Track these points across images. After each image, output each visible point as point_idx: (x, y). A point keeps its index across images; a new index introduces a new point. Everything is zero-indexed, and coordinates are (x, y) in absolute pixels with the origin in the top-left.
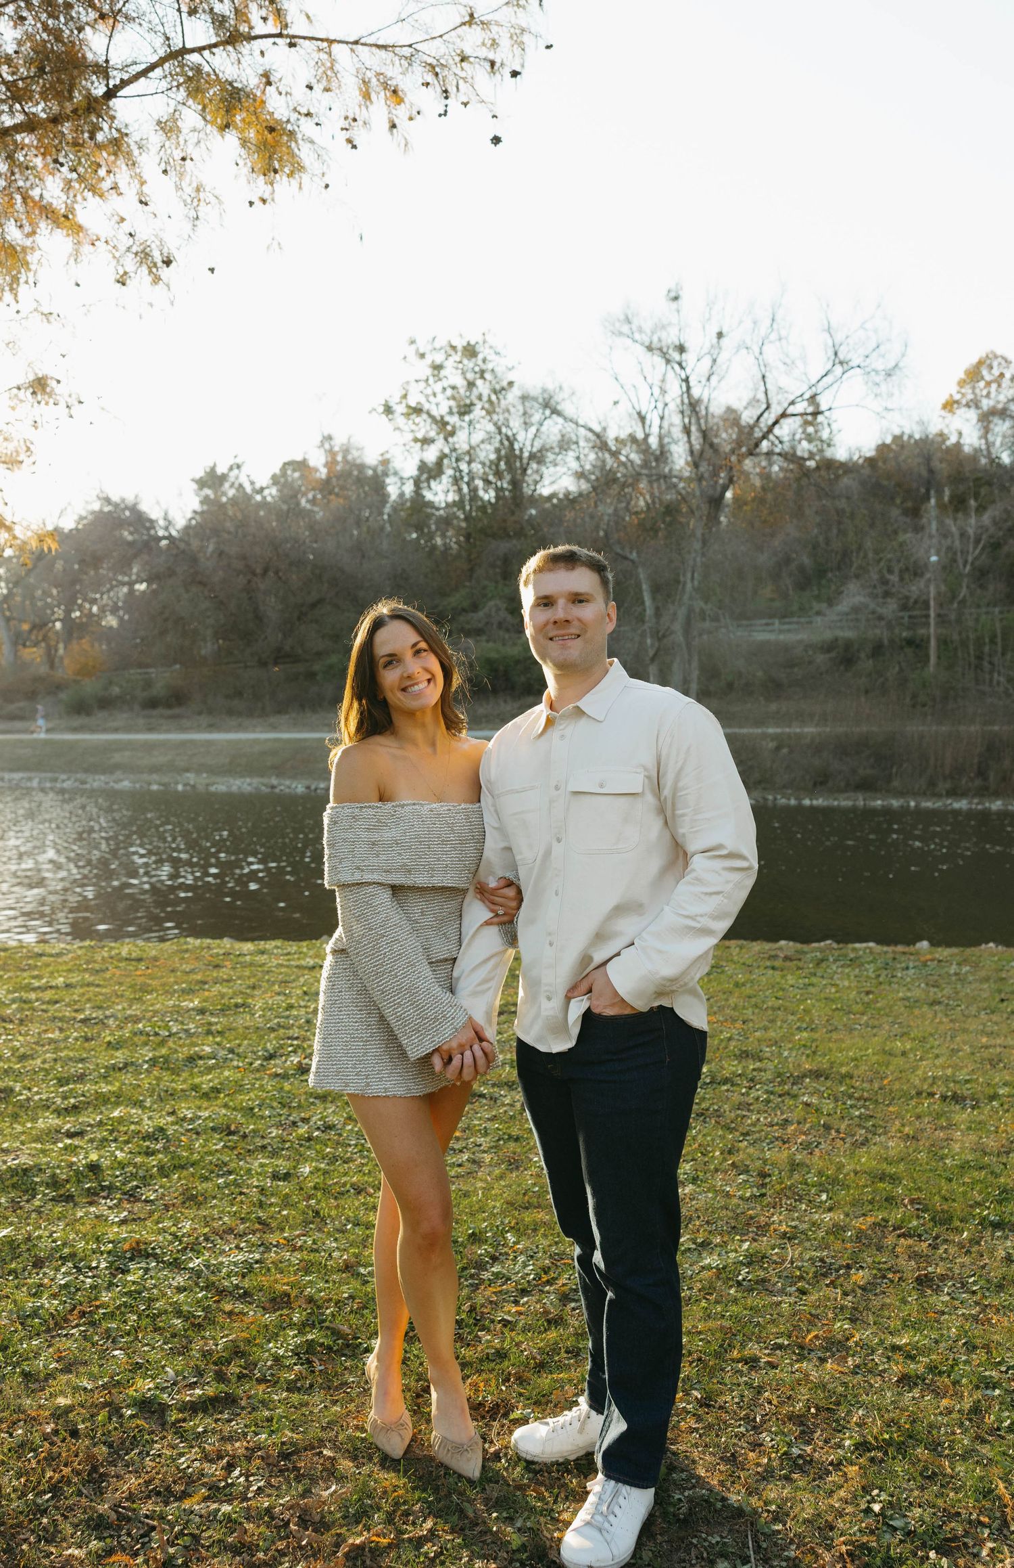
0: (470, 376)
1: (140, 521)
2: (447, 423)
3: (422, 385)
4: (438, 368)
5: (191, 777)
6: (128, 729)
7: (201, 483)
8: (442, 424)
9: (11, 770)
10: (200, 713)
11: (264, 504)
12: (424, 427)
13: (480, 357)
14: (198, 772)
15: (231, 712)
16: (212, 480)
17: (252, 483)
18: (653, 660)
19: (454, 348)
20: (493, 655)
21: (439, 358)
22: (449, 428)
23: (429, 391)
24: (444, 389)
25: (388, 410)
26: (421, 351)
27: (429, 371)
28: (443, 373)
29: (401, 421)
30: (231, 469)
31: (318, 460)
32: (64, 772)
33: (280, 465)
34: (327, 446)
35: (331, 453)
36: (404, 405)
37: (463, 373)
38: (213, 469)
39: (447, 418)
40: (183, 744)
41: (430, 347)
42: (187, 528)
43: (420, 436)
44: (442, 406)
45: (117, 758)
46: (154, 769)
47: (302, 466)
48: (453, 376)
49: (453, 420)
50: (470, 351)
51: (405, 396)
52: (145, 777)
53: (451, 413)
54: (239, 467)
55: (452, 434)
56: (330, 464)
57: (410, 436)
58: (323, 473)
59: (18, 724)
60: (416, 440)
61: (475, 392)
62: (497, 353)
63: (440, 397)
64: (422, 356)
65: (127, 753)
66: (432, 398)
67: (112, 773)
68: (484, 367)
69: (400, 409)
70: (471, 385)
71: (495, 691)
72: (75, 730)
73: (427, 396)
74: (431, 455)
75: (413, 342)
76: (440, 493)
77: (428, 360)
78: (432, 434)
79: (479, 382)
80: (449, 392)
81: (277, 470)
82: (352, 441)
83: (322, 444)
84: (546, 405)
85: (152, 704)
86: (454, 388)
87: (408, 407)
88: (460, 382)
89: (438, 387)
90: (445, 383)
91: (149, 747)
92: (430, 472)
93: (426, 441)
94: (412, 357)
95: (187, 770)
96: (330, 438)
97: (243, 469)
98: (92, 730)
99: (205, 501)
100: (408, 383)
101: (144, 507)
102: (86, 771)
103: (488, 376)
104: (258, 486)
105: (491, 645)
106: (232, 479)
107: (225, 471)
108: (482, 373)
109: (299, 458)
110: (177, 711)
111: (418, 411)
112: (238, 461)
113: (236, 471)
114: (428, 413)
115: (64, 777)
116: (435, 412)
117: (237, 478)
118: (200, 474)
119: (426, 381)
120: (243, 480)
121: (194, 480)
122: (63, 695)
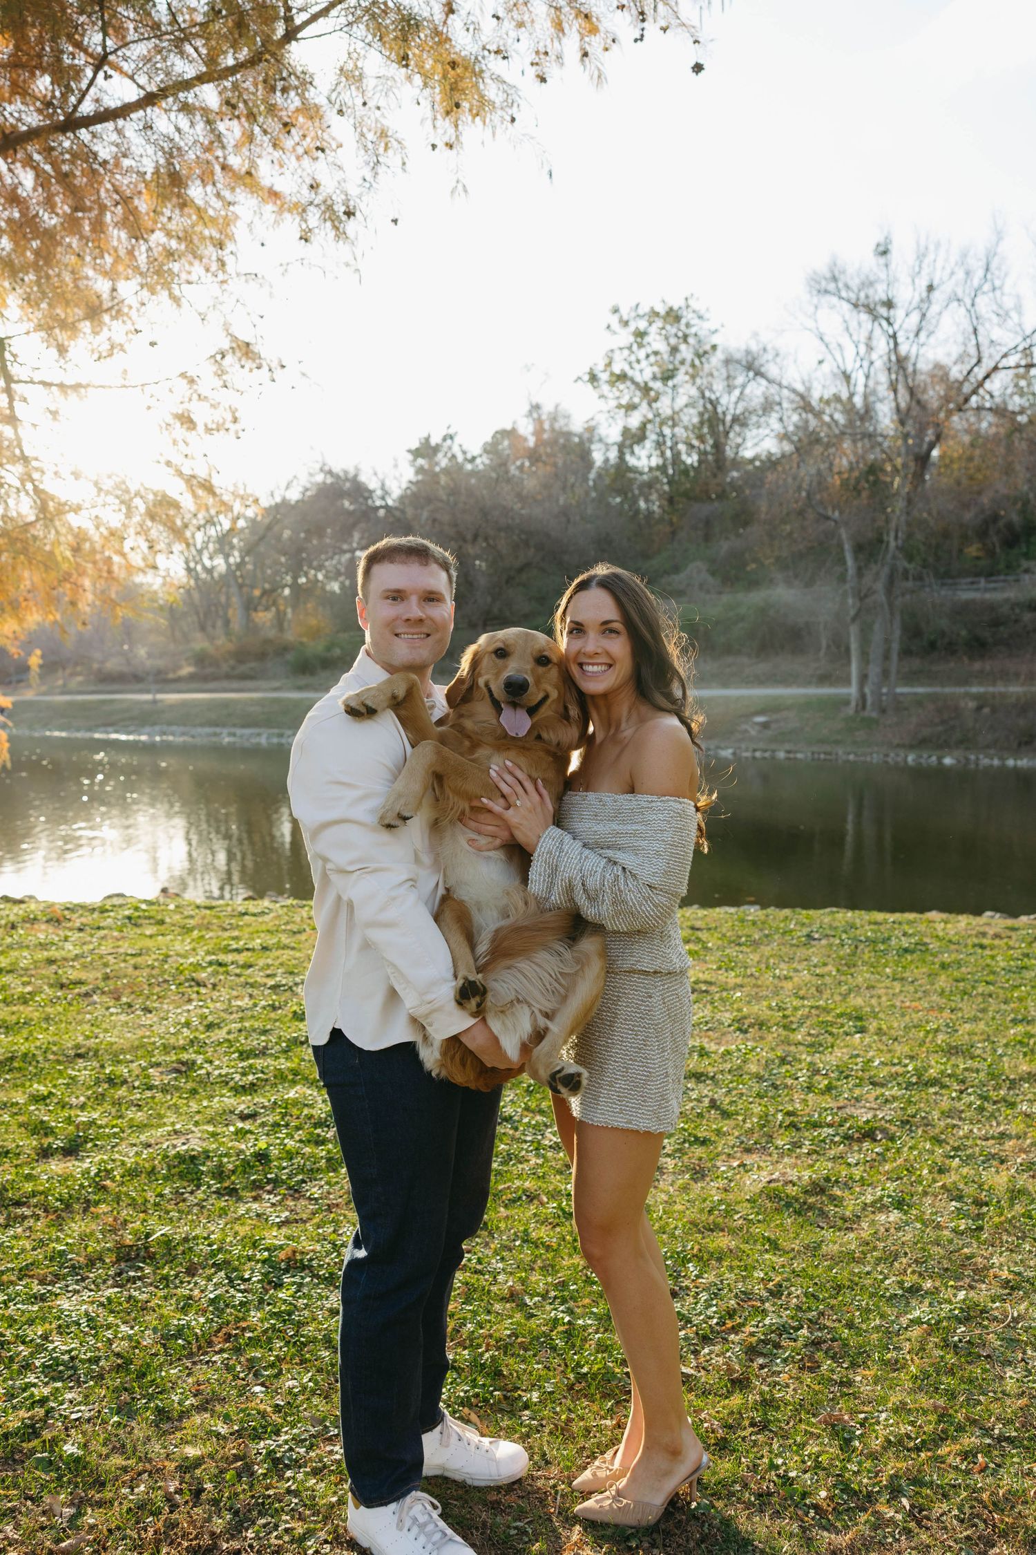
0: (673, 341)
1: (359, 491)
2: (651, 389)
3: (626, 352)
4: (640, 335)
7: (416, 453)
8: (646, 389)
9: (243, 726)
11: (473, 473)
12: (627, 394)
13: (683, 321)
16: (426, 450)
17: (464, 453)
18: (854, 619)
19: (657, 314)
21: (642, 325)
22: (652, 394)
23: (633, 358)
24: (648, 356)
25: (593, 378)
26: (625, 318)
27: (632, 339)
28: (647, 339)
29: (605, 388)
30: (444, 439)
31: (526, 429)
33: (492, 434)
34: (535, 415)
35: (539, 421)
36: (608, 374)
37: (667, 338)
38: (427, 439)
39: (651, 384)
41: (633, 314)
42: (402, 498)
43: (624, 402)
44: (644, 372)
47: (510, 434)
48: (656, 342)
49: (657, 385)
50: (673, 316)
51: (609, 364)
53: (654, 378)
54: (451, 438)
55: (656, 400)
56: (538, 432)
57: (613, 403)
58: (531, 442)
59: (249, 684)
60: (619, 406)
61: (679, 357)
62: (700, 317)
63: (644, 363)
64: (626, 324)
66: (635, 365)
68: (687, 332)
69: (604, 377)
70: (674, 350)
72: (301, 688)
73: (630, 363)
74: (634, 421)
75: (616, 311)
76: (644, 458)
77: (632, 327)
78: (636, 400)
79: (683, 347)
80: (652, 359)
81: (489, 439)
82: (560, 408)
83: (530, 413)
84: (749, 367)
86: (656, 353)
87: (612, 374)
88: (661, 346)
89: (642, 354)
90: (649, 350)
92: (634, 438)
93: (631, 407)
94: (615, 325)
96: (537, 407)
97: (457, 440)
98: (315, 689)
99: (420, 470)
100: (612, 351)
101: (363, 478)
103: (691, 340)
104: (469, 456)
106: (445, 449)
107: (439, 442)
108: (685, 337)
109: (509, 427)
111: (623, 377)
112: (451, 431)
113: (449, 442)
114: (633, 382)
116: (638, 379)
117: (450, 448)
118: (415, 445)
119: (630, 348)
120: (456, 450)
121: (409, 451)
122: (290, 657)
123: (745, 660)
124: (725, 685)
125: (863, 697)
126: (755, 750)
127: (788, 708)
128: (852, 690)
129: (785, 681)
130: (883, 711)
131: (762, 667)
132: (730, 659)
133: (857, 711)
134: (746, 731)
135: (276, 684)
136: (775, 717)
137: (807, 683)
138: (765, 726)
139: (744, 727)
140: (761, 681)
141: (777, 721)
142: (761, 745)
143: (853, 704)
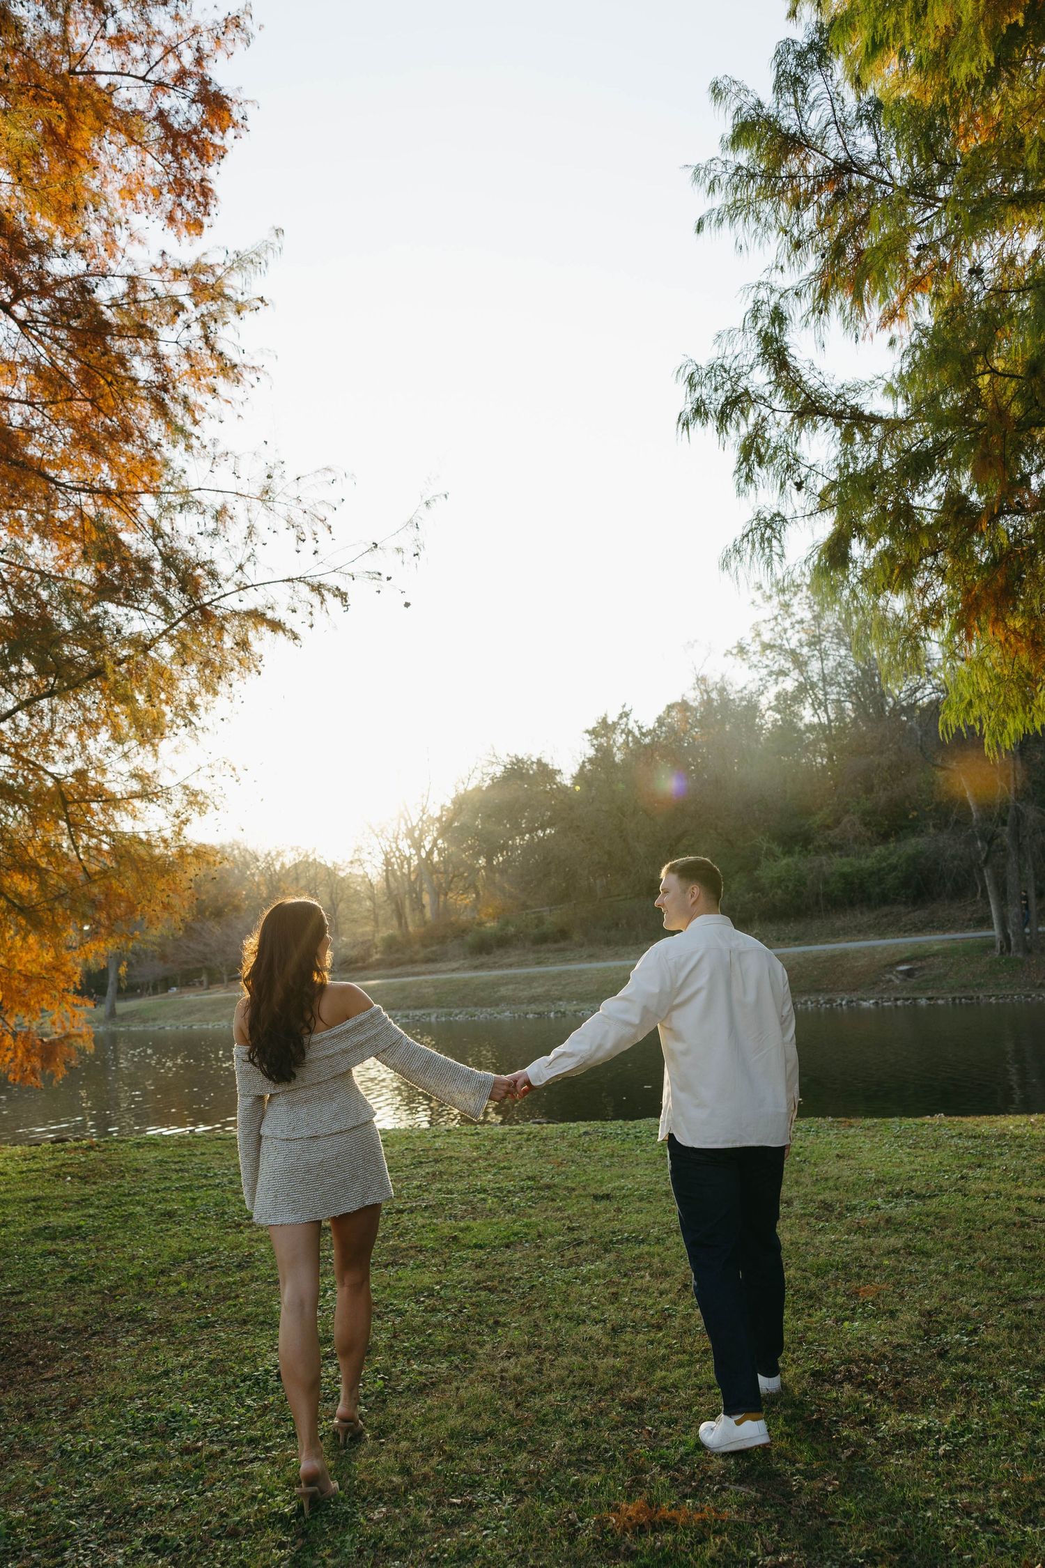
1: (545, 773)
2: (800, 655)
3: (773, 623)
4: (784, 606)
5: (563, 1006)
6: (520, 964)
7: (593, 732)
8: (794, 656)
9: (416, 1008)
10: (582, 946)
11: (650, 746)
12: (779, 661)
14: (569, 1000)
15: (608, 943)
16: (604, 729)
17: (640, 728)
18: (986, 861)
20: (847, 869)
21: (785, 597)
22: (801, 659)
23: (779, 628)
24: (794, 624)
25: (742, 650)
26: (768, 592)
27: (777, 611)
28: (791, 610)
29: (755, 658)
30: (621, 717)
31: (694, 698)
32: (458, 1007)
33: (664, 708)
34: (702, 686)
35: (707, 692)
36: (758, 643)
37: (810, 607)
38: (604, 720)
39: (799, 650)
40: (560, 975)
41: (774, 588)
42: (580, 777)
43: (775, 669)
44: (794, 639)
45: (503, 991)
46: (533, 1000)
47: (681, 706)
48: (801, 611)
49: (805, 650)
51: (757, 636)
52: (524, 1007)
53: (802, 644)
54: (627, 715)
55: (806, 664)
56: (707, 701)
57: (766, 671)
58: (701, 710)
59: (430, 967)
60: (771, 673)
63: (790, 632)
64: (770, 598)
65: (511, 987)
66: (782, 634)
67: (497, 1005)
69: (756, 647)
70: (817, 617)
71: (852, 904)
72: (476, 968)
73: (778, 633)
74: (789, 684)
75: (759, 586)
77: (775, 600)
78: (786, 666)
80: (798, 627)
81: (660, 710)
82: (726, 678)
83: (697, 685)
85: (542, 939)
86: (801, 622)
87: (762, 644)
88: (808, 616)
90: (794, 619)
91: (530, 980)
92: (787, 703)
93: (782, 673)
94: (759, 600)
95: (560, 999)
96: (702, 680)
97: (632, 717)
98: (490, 968)
99: (599, 749)
100: (757, 624)
102: (476, 1005)
104: (645, 731)
105: (845, 860)
106: (622, 726)
107: (616, 720)
109: (677, 699)
110: (562, 944)
111: (771, 646)
112: (627, 709)
113: (625, 719)
114: (781, 647)
115: (457, 1011)
116: (787, 646)
117: (626, 725)
118: (592, 725)
119: (776, 618)
120: (632, 725)
121: (587, 732)
122: (469, 938)
123: (902, 909)
124: (882, 935)
125: (1006, 938)
126: (897, 999)
127: (935, 955)
128: (996, 932)
129: (942, 927)
130: (1028, 951)
131: (920, 915)
132: (886, 909)
133: (1002, 953)
134: (891, 980)
135: (455, 965)
136: (919, 964)
137: (965, 927)
138: (909, 974)
139: (888, 976)
140: (918, 929)
141: (922, 968)
142: (905, 994)
143: (998, 945)
